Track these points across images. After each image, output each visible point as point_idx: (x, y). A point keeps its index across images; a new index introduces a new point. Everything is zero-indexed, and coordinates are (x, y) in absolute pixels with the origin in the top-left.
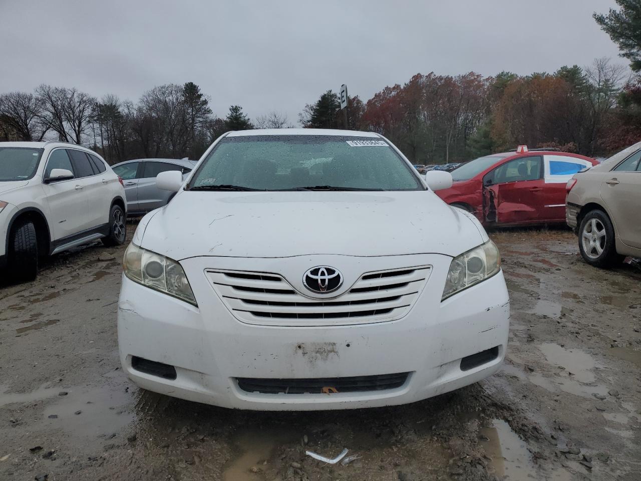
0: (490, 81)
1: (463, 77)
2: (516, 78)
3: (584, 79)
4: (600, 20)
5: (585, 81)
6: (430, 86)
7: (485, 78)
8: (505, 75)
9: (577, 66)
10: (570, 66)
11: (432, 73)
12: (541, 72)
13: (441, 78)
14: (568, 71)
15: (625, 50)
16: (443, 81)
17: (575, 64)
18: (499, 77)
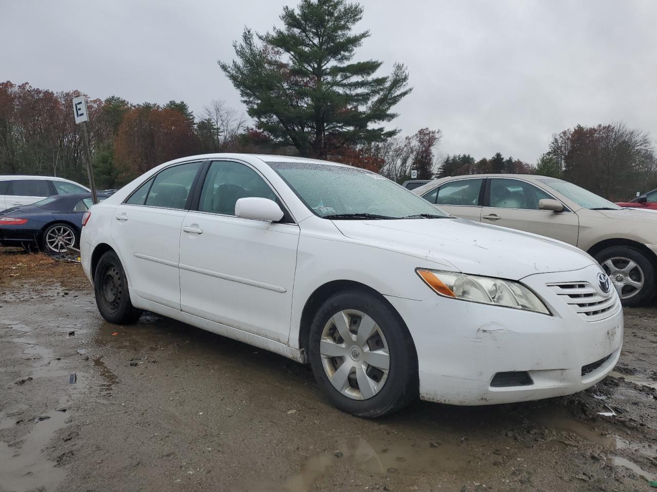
0: (98, 103)
1: (66, 94)
2: (127, 105)
3: (191, 116)
4: (224, 68)
5: (191, 117)
6: (25, 99)
7: (92, 99)
8: (116, 100)
9: (183, 103)
10: (178, 102)
11: (27, 83)
12: (152, 102)
13: (38, 92)
14: (177, 106)
15: (245, 97)
16: (41, 95)
17: (182, 101)
18: (109, 101)
